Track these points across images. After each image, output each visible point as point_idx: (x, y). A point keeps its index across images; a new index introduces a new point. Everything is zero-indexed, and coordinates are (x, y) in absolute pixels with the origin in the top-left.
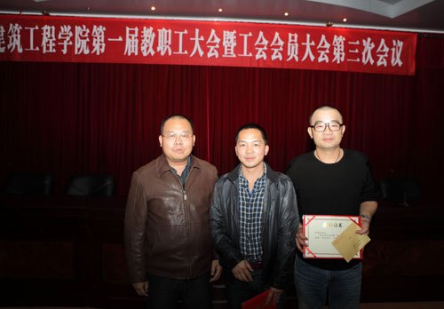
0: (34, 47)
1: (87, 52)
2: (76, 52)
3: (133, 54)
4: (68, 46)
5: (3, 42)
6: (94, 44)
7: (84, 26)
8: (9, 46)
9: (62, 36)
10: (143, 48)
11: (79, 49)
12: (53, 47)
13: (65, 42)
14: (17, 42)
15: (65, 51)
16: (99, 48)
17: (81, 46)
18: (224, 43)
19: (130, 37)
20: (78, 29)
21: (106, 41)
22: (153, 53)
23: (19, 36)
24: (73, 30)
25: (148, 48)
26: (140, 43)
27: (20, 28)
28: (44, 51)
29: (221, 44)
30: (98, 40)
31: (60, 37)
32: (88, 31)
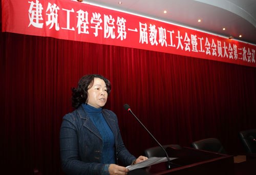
0: (71, 28)
1: (113, 37)
2: (105, 36)
3: (145, 43)
4: (99, 30)
5: (42, 19)
6: (119, 31)
7: (111, 16)
8: (48, 23)
9: (94, 21)
10: (151, 39)
11: (107, 34)
12: (87, 30)
13: (97, 27)
14: (55, 20)
15: (96, 34)
16: (122, 35)
17: (109, 32)
18: (192, 42)
19: (142, 30)
20: (106, 17)
21: (127, 30)
22: (157, 44)
23: (57, 15)
24: (102, 18)
25: (154, 40)
26: (149, 35)
27: (58, 8)
28: (79, 32)
29: (190, 42)
30: (122, 29)
31: (92, 22)
32: (114, 20)
